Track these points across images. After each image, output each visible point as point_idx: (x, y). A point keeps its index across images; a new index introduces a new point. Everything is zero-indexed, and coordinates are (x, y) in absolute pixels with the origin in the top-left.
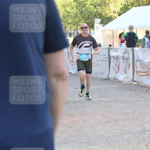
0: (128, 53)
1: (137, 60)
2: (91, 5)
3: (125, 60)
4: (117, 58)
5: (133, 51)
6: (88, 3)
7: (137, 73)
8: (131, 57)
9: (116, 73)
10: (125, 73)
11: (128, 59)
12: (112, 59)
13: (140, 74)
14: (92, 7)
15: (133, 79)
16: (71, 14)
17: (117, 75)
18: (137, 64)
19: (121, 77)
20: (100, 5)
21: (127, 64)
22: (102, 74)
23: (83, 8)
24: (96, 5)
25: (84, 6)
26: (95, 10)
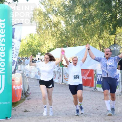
1: (65, 73)
2: (35, 46)
3: (58, 73)
4: (54, 72)
5: (63, 69)
8: (62, 71)
9: (54, 79)
10: (59, 79)
11: (60, 72)
15: (62, 82)
18: (65, 75)
19: (56, 81)
23: (31, 47)
24: (37, 46)
26: (37, 48)
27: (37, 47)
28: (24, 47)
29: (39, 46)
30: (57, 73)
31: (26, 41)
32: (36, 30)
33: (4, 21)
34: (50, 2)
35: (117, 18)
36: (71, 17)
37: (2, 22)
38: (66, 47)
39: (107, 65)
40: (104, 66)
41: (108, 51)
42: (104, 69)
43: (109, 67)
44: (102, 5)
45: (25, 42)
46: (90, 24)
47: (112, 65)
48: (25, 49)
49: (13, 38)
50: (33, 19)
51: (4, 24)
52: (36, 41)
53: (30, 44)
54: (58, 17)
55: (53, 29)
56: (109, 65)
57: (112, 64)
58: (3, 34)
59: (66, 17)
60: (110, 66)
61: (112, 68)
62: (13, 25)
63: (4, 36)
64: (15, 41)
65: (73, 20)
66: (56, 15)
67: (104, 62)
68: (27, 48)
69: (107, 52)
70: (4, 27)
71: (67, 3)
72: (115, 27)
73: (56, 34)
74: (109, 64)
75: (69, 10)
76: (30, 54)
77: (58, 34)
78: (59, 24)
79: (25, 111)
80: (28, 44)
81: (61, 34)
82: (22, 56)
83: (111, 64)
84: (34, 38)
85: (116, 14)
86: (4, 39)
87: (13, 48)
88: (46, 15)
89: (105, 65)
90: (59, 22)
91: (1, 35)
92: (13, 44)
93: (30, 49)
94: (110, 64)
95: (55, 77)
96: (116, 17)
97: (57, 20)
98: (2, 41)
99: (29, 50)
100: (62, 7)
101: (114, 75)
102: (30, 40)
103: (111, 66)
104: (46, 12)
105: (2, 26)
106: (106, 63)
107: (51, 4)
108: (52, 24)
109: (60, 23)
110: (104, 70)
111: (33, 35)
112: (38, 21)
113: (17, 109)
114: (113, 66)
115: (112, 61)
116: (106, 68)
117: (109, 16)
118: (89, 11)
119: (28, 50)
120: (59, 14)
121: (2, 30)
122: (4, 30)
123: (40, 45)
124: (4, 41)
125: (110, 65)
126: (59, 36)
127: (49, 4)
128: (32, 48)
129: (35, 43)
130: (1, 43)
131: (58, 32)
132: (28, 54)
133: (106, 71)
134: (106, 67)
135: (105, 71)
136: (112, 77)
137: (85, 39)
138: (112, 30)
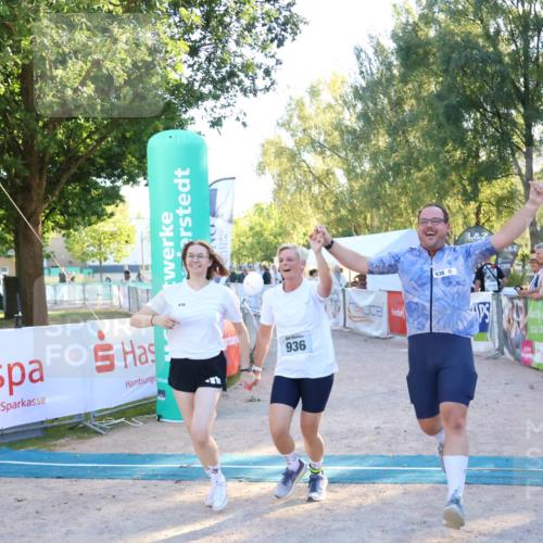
6: (266, 232)
14: (272, 237)
16: (247, 245)
23: (260, 238)
25: (262, 236)
26: (276, 240)
27: (275, 237)
28: (243, 239)
29: (280, 235)
31: (248, 223)
32: (272, 196)
33: (187, 172)
34: (304, 122)
35: (480, 160)
36: (359, 158)
37: (183, 177)
38: (350, 235)
39: (435, 276)
40: (419, 286)
41: (435, 221)
42: (416, 300)
43: (443, 288)
44: (440, 126)
45: (244, 226)
46: (409, 174)
47: (454, 276)
48: (244, 243)
49: (214, 214)
50: (261, 168)
51: (187, 181)
52: (273, 222)
53: (258, 228)
54: (328, 160)
55: (316, 189)
56: (443, 279)
57: (454, 272)
58: (186, 208)
59: (347, 160)
60: (448, 281)
61: (455, 289)
62: (210, 183)
63: (189, 211)
64: (219, 223)
65: (367, 166)
66: (322, 153)
67: (418, 266)
68: (250, 239)
69: (429, 224)
70: (188, 188)
71: (348, 123)
72: (474, 181)
73: (324, 202)
74: (443, 273)
75: (355, 141)
76: (259, 255)
77: (328, 202)
78: (330, 176)
79: (251, 401)
80: (251, 229)
81: (335, 203)
82: (239, 262)
83: (449, 271)
84: (268, 215)
85: (478, 149)
86: (188, 219)
87: (213, 240)
88: (293, 156)
89: (424, 281)
90: (329, 173)
91: (181, 208)
92: (212, 230)
93: (259, 243)
94: (447, 274)
96: (478, 156)
97: (326, 168)
98: (184, 225)
99: (255, 245)
100: (336, 133)
101: (459, 323)
102: (256, 219)
103: (450, 283)
104: (295, 149)
105: (184, 185)
106: (427, 268)
107: (307, 126)
108: (311, 178)
109: (333, 174)
110: (416, 304)
111: (265, 207)
112: (275, 170)
113: (231, 395)
114: (458, 283)
115: (456, 259)
116: (428, 293)
117: (458, 154)
118: (407, 141)
119: (252, 244)
120: (328, 153)
121: (184, 195)
122: (189, 196)
123: (283, 232)
124: (190, 225)
125: (448, 278)
126: (331, 207)
127: (301, 128)
129: (271, 226)
130: (182, 229)
131: (327, 199)
132: (253, 255)
133: (428, 305)
134: (429, 285)
135: (424, 307)
136: (449, 331)
137: (401, 215)
138: (469, 188)
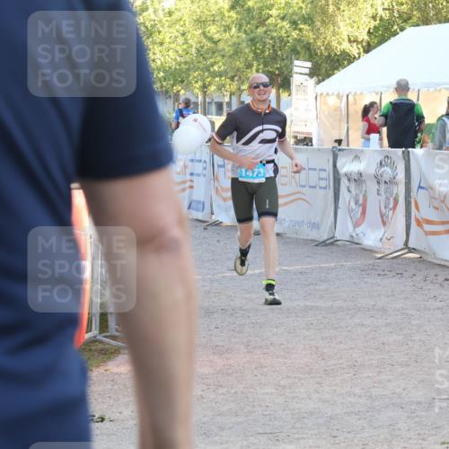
0: (393, 166)
3: (383, 186)
4: (358, 179)
5: (407, 158)
6: (274, 12)
7: (419, 223)
8: (401, 176)
9: (356, 225)
10: (384, 223)
11: (392, 182)
12: (344, 183)
13: (428, 228)
15: (406, 243)
16: (221, 45)
17: (359, 230)
18: (420, 197)
19: (371, 237)
20: (308, 20)
21: (388, 199)
22: (315, 226)
24: (296, 18)
25: (262, 22)
26: (295, 34)
30: (372, 187)
93: (252, 42)
95: (364, 212)
99: (244, 45)
123: (317, 15)
128: (261, 30)
